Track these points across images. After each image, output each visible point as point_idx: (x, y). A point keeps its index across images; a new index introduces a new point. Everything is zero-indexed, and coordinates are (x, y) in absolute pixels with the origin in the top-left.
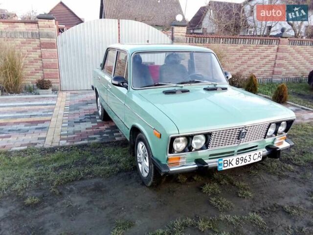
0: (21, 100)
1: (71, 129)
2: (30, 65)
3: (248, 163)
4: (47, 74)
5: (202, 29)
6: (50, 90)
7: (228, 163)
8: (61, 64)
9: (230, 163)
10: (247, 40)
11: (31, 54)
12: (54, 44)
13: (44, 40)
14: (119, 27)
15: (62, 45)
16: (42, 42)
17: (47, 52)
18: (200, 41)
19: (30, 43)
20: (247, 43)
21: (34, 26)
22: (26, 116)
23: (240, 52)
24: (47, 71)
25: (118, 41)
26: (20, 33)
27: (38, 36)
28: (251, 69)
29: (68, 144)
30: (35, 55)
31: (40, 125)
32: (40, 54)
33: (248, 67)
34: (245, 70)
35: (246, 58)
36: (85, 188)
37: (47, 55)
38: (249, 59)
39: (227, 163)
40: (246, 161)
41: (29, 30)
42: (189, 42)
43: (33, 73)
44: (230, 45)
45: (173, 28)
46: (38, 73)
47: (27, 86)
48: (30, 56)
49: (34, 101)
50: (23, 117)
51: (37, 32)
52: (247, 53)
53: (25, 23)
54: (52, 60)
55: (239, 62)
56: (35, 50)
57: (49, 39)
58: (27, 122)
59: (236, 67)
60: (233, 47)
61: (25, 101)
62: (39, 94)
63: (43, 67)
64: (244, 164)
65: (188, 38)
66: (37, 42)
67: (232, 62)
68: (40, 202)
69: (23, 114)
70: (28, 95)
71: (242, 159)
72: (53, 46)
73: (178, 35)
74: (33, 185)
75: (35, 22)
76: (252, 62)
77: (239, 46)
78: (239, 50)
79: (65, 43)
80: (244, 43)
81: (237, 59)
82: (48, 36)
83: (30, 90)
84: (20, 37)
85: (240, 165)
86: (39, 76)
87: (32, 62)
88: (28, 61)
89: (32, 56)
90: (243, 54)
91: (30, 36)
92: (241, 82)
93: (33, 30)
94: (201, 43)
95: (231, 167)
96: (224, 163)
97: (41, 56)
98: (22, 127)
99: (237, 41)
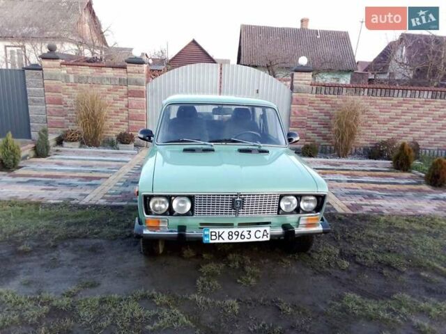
0: (95, 154)
1: (122, 189)
2: (115, 115)
3: (246, 240)
4: (133, 127)
5: (388, 74)
6: (132, 145)
7: (217, 235)
8: (149, 116)
9: (219, 236)
10: (409, 91)
11: (117, 103)
12: (143, 92)
13: (132, 87)
14: (221, 73)
15: (152, 94)
16: (129, 89)
17: (134, 101)
18: (332, 92)
19: (117, 91)
20: (408, 96)
21: (122, 71)
22: (87, 172)
23: (397, 109)
24: (134, 123)
25: (218, 91)
26: (107, 78)
27: (126, 82)
28: (416, 134)
29: (105, 203)
30: (121, 104)
31: (93, 182)
32: (127, 103)
33: (411, 131)
34: (406, 134)
35: (408, 117)
36: (81, 246)
37: (134, 104)
38: (414, 120)
39: (215, 235)
40: (243, 237)
41: (117, 76)
42: (316, 93)
43: (117, 125)
44: (379, 98)
45: (293, 75)
46: (123, 125)
47: (110, 139)
48: (115, 105)
49: (109, 156)
50: (83, 171)
51: (126, 78)
52: (408, 111)
53: (113, 67)
54: (139, 111)
55: (396, 123)
56: (122, 98)
57: (138, 87)
58: (83, 177)
59: (390, 131)
60: (385, 101)
61: (100, 156)
62: (118, 149)
63: (129, 118)
64: (239, 240)
65: (315, 87)
66: (125, 89)
67: (385, 122)
68: (30, 251)
69: (86, 169)
70: (108, 149)
71: (237, 233)
72: (141, 94)
73: (299, 83)
74: (36, 235)
75: (124, 67)
76: (418, 123)
77: (395, 101)
78: (396, 106)
79: (156, 90)
80: (404, 95)
81: (392, 119)
82: (137, 83)
83: (112, 145)
84: (108, 83)
85: (234, 241)
86: (123, 129)
87: (118, 112)
88: (113, 111)
89: (118, 105)
90: (403, 112)
91: (117, 82)
92: (392, 153)
93: (121, 76)
94: (334, 94)
95: (221, 241)
96: (211, 235)
97: (127, 106)
98: (75, 181)
99: (392, 93)
